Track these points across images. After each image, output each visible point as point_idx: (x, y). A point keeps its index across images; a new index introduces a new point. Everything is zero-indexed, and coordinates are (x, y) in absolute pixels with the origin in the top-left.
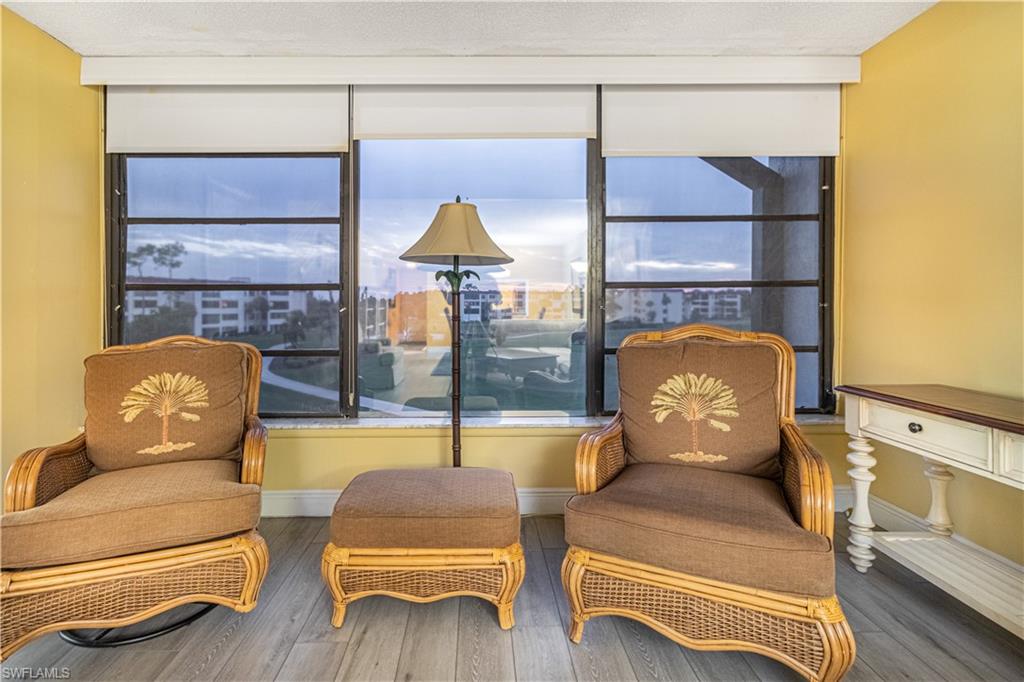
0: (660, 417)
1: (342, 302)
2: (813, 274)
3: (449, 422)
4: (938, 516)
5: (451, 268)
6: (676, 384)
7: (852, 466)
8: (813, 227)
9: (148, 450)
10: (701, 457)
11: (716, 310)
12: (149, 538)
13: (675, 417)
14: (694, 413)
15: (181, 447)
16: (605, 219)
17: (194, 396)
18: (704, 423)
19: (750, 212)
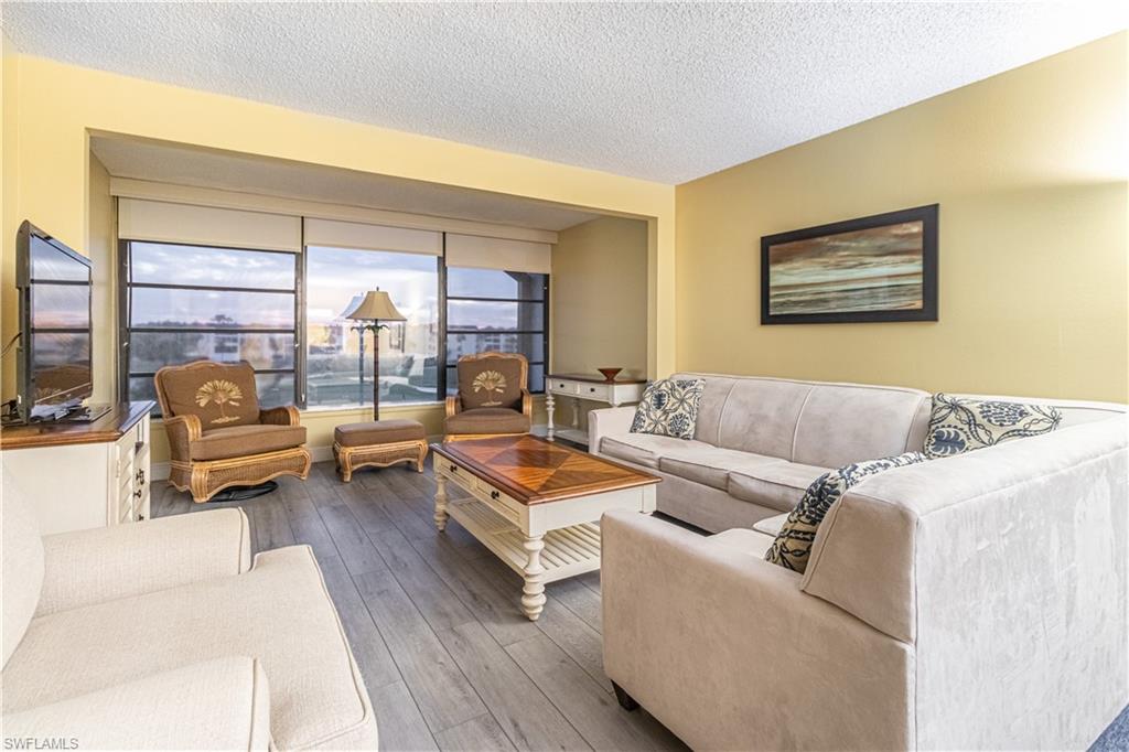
0: (476, 390)
1: (296, 340)
2: (541, 329)
3: (373, 406)
4: (575, 423)
5: (373, 324)
6: (483, 375)
7: (548, 406)
8: (541, 306)
9: (217, 421)
10: (493, 403)
11: (507, 346)
12: (267, 446)
13: (482, 389)
14: (490, 387)
15: (233, 419)
16: (447, 298)
17: (234, 393)
18: (494, 390)
19: (516, 298)
